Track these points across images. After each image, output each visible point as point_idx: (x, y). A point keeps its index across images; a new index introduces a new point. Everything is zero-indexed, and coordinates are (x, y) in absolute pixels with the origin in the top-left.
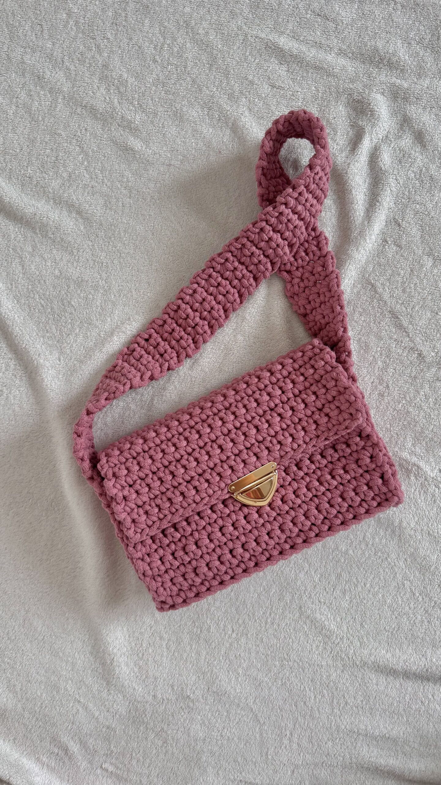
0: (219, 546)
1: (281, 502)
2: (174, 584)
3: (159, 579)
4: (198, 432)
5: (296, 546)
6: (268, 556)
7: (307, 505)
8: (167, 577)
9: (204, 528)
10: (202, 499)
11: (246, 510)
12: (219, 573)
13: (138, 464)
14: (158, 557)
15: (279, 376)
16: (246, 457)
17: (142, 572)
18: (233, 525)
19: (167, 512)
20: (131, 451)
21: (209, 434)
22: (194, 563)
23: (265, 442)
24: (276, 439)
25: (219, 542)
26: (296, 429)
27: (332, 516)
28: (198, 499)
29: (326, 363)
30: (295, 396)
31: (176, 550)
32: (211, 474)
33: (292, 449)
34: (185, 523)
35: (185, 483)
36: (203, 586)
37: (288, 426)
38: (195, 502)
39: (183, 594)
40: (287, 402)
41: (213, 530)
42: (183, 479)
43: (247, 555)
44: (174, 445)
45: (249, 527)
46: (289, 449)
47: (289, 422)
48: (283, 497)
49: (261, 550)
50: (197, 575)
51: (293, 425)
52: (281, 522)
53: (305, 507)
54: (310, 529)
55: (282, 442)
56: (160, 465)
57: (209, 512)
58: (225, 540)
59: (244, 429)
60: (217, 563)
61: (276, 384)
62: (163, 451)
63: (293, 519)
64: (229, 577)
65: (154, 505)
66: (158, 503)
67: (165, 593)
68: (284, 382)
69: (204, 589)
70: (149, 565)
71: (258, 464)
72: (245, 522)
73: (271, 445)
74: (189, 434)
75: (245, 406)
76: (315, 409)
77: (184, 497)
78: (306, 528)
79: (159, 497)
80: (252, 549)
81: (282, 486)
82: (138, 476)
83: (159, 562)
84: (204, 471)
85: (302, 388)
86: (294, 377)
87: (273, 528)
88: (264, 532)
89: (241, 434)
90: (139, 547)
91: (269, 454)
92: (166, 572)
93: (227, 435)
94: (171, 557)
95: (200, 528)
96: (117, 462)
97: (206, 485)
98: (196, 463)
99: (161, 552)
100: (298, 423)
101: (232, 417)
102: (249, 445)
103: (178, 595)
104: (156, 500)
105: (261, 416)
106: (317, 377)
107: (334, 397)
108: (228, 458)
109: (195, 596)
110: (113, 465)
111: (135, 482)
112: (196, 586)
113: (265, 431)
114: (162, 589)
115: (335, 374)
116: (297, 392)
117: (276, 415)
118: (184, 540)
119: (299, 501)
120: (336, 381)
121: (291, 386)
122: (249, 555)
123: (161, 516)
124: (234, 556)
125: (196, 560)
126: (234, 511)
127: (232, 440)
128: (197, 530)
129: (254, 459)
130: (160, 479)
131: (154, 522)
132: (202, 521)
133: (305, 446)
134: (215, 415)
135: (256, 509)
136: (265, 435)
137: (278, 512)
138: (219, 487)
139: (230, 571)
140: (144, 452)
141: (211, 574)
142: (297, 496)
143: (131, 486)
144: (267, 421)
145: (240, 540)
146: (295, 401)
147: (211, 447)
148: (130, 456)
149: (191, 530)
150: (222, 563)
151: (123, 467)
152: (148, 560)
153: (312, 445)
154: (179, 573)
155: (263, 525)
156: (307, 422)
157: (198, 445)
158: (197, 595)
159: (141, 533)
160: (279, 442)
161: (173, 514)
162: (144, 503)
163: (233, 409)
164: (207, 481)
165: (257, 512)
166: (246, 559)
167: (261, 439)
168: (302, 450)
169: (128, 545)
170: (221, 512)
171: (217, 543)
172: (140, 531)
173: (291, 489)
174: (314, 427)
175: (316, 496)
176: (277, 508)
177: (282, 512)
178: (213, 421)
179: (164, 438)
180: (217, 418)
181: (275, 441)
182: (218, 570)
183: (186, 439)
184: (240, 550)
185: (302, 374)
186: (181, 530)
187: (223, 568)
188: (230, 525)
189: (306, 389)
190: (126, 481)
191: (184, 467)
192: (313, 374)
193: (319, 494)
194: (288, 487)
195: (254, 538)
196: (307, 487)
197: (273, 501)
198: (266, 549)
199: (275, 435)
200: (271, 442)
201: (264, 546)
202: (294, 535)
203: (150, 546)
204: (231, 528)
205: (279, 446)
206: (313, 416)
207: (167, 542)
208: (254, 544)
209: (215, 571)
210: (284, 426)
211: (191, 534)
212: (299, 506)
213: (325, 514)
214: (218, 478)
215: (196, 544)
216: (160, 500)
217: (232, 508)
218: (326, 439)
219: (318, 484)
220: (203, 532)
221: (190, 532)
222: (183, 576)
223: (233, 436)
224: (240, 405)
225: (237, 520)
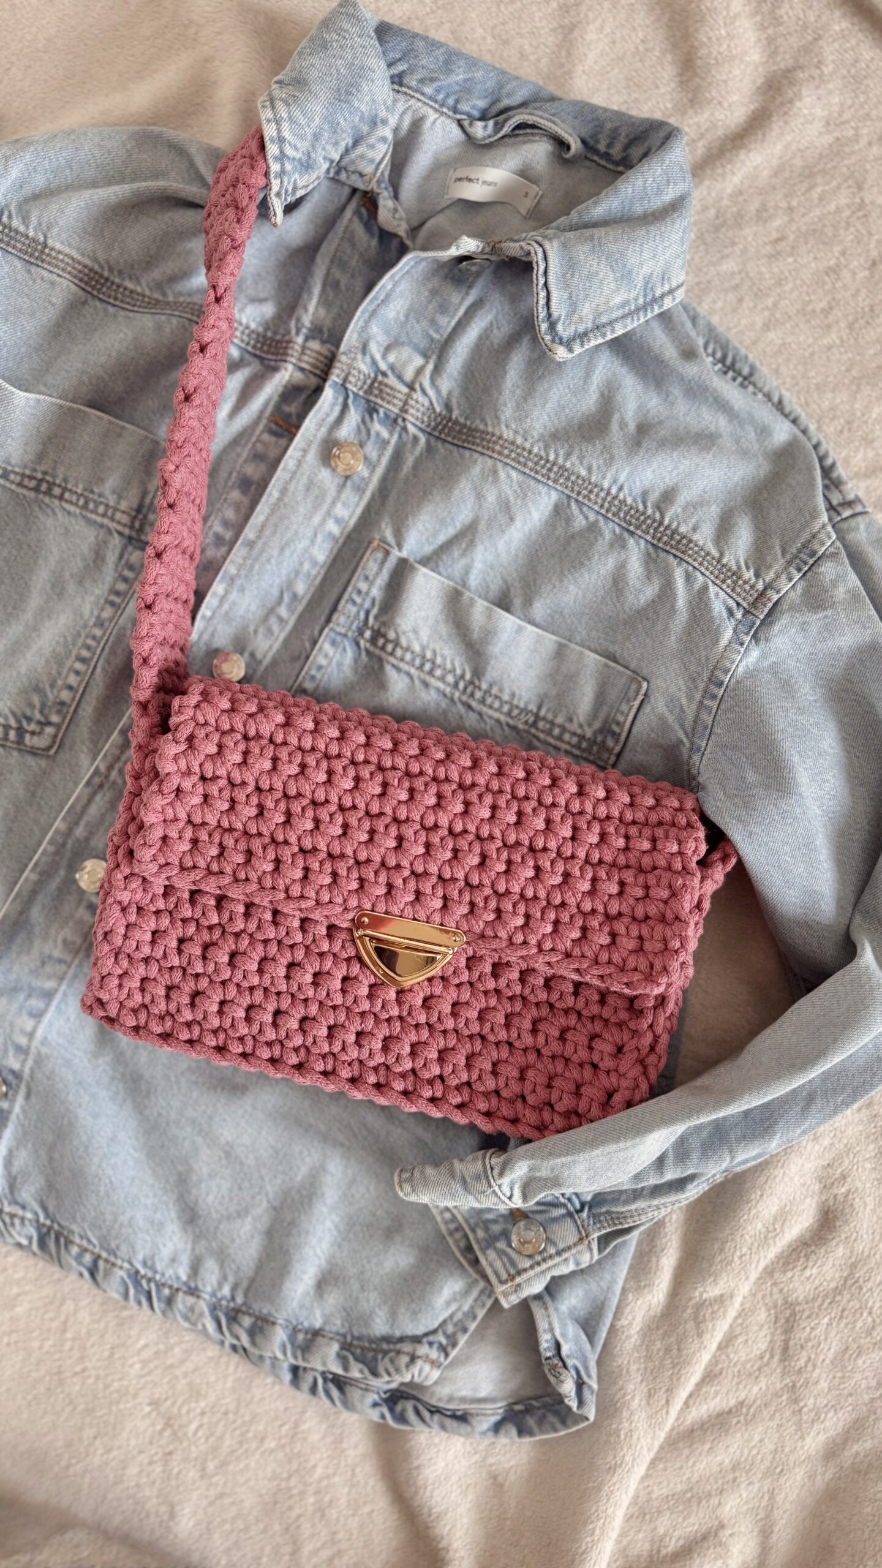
0: (265, 989)
1: (420, 1002)
2: (143, 990)
3: (125, 963)
4: (385, 785)
5: (385, 1089)
6: (329, 1067)
7: (459, 1040)
8: (141, 971)
9: (266, 942)
10: (302, 897)
11: (356, 969)
12: (230, 1032)
13: (246, 753)
14: (153, 925)
15: (589, 808)
16: (429, 891)
17: (107, 929)
18: (315, 975)
19: (228, 869)
20: (251, 722)
21: (400, 802)
22: (204, 983)
23: (477, 892)
24: (498, 902)
25: (272, 983)
26: (543, 913)
27: (482, 1089)
28: (296, 891)
29: (680, 853)
30: (587, 861)
31: (191, 939)
32: (349, 869)
33: (510, 938)
34: (241, 909)
35: (296, 849)
36: (186, 1030)
37: (536, 898)
38: (287, 890)
39: (143, 1017)
40: (567, 858)
41: (278, 956)
42: (299, 839)
43: (298, 1041)
44: (330, 773)
45: (338, 999)
46: (503, 934)
47: (542, 894)
48: (432, 996)
49: (326, 1049)
50: (193, 1005)
51: (544, 903)
52: (395, 1034)
53: (452, 1041)
54: (431, 1082)
55: (503, 915)
56: (278, 785)
57: (296, 924)
58: (283, 987)
59: (463, 844)
60: (241, 1013)
61: (573, 815)
62: (303, 766)
63: (419, 1043)
64: (240, 1050)
65: (217, 840)
66: (225, 843)
67: (116, 992)
68: (589, 823)
69: (185, 1035)
70: (127, 927)
71: (437, 918)
72: (339, 986)
73: (482, 904)
74: (368, 776)
75: (494, 808)
76: (601, 909)
77: (277, 869)
78: (427, 1075)
79: (236, 834)
80: (315, 1037)
81: (442, 978)
82: (229, 774)
83: (148, 937)
84: (342, 856)
85: (608, 858)
86: (612, 830)
87: (376, 1032)
88: (356, 1026)
89: (451, 846)
90: (135, 884)
91: (466, 916)
92: (146, 960)
93: (428, 830)
94: (174, 944)
95: (259, 936)
96: (212, 721)
97: (328, 880)
98: (340, 832)
99: (165, 922)
100: (556, 907)
101: (459, 808)
102: (447, 875)
103: (135, 1011)
104: (226, 835)
105: (505, 845)
106: (646, 861)
107: (647, 917)
108: (398, 867)
109: (159, 1035)
110: (201, 720)
111: (215, 778)
112: (174, 1021)
113: (493, 875)
114: (116, 982)
115: (680, 882)
116: (595, 856)
117: (531, 863)
118: (217, 934)
119: (450, 1024)
120: (674, 894)
121: (594, 839)
122: (300, 1042)
123: (215, 867)
124: (275, 1024)
125: (211, 981)
126: (334, 955)
127: (428, 846)
128: (251, 935)
129: (438, 904)
130: (261, 808)
131: (195, 867)
132: (273, 928)
133: (534, 950)
134: (435, 779)
135: (372, 980)
136: (487, 882)
137: (405, 1014)
138: (345, 901)
139: (250, 1043)
140: (271, 741)
141: (215, 1022)
142: (454, 1014)
143: (203, 778)
144: (509, 862)
145: (306, 1007)
146: (581, 869)
147: (387, 827)
148: (242, 729)
149: (242, 926)
150: (248, 1019)
151: (216, 738)
152: (133, 918)
153: (547, 959)
154: (165, 979)
155: (363, 1014)
156: (572, 917)
157: (367, 805)
158: (166, 1037)
159: (161, 867)
160: (498, 912)
161: (237, 880)
162: (204, 824)
163: (473, 796)
164: (335, 875)
165: (371, 986)
166: (291, 1045)
167: (475, 881)
168: (524, 953)
169: (118, 866)
170: (314, 940)
171: (267, 982)
172: (162, 861)
173: (455, 995)
174: (576, 934)
175: (483, 1038)
176: (407, 1006)
177: (409, 1019)
178: (422, 788)
179: (322, 746)
180: (433, 789)
181: (493, 904)
182: (233, 1025)
183: (357, 779)
184: (294, 1024)
185: (627, 837)
186: (226, 916)
187: (243, 1030)
188: (312, 971)
189: (614, 865)
190: (201, 765)
191: (317, 821)
192: (644, 852)
193: (492, 1038)
194: (452, 989)
195: (332, 1023)
196: (480, 1012)
197: (410, 990)
198: (334, 1055)
199: (503, 895)
200: (486, 899)
201: (337, 1048)
202: (399, 1069)
203: (154, 895)
204: (309, 978)
205: (492, 917)
206: (590, 917)
207: (189, 914)
208: (324, 1032)
209: (228, 1023)
210: (530, 893)
211: (237, 935)
212: (445, 1032)
213: (475, 1077)
214: (354, 885)
215: (233, 955)
216: (232, 841)
217: (337, 946)
218: (577, 970)
219: (503, 1021)
220: (260, 948)
221: (237, 930)
222: (169, 988)
223: (436, 839)
224: (488, 800)
225: (328, 973)
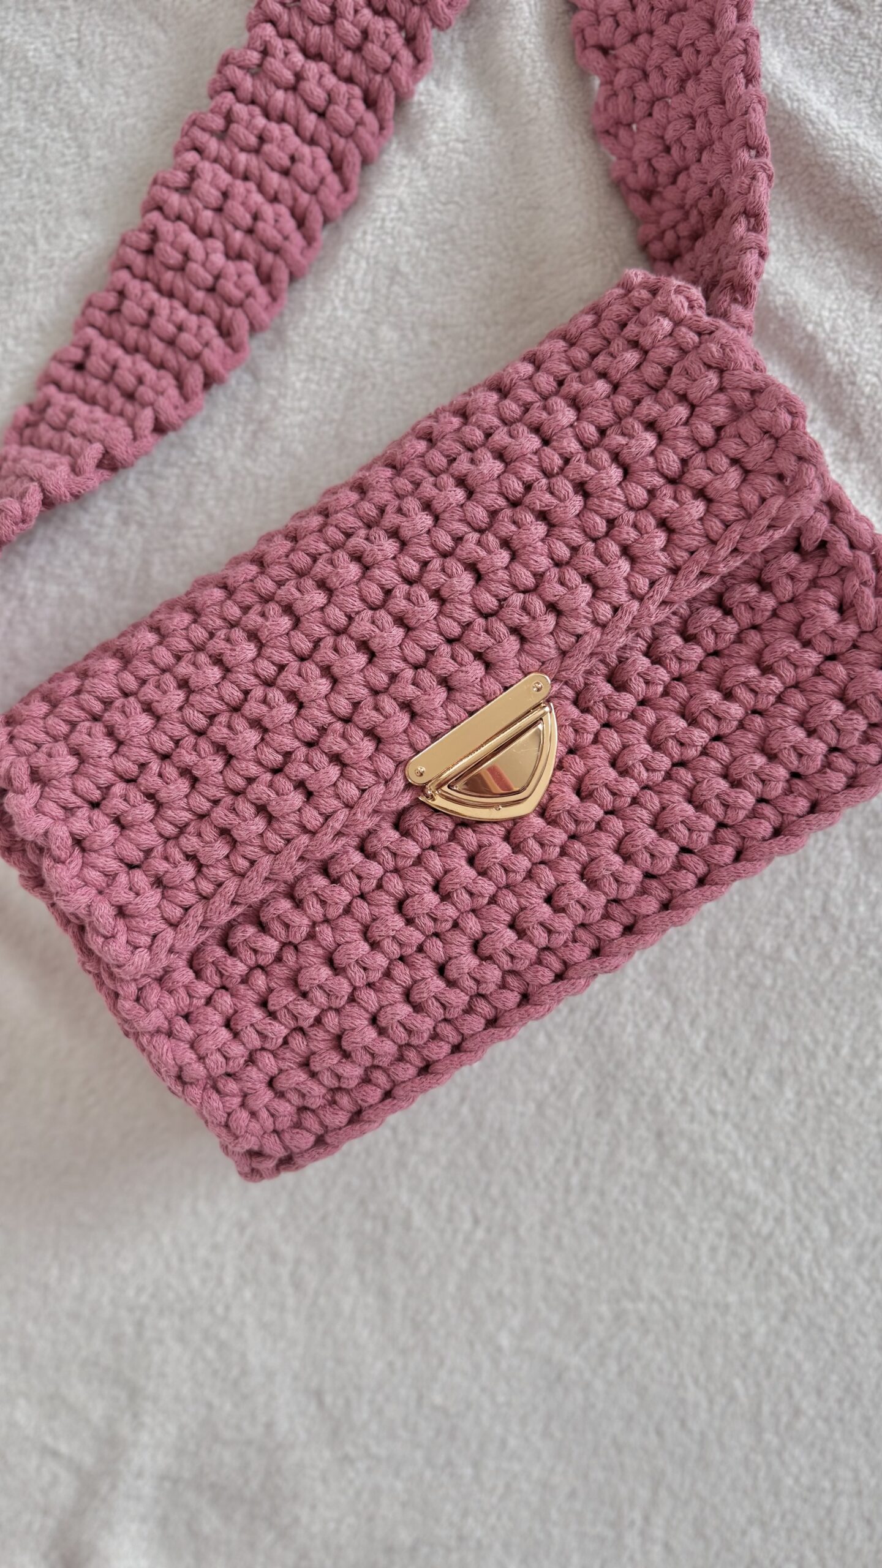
0: (402, 958)
1: (575, 799)
2: (281, 1095)
3: (232, 1086)
4: (288, 609)
5: (640, 925)
6: (557, 966)
7: (659, 793)
8: (255, 1077)
9: (348, 910)
10: (327, 817)
11: (470, 838)
12: (415, 1041)
13: (110, 733)
14: (218, 1018)
15: (529, 395)
16: (452, 667)
17: (174, 1071)
18: (436, 888)
19: (221, 873)
20: (85, 696)
21: (322, 609)
22: (332, 1021)
23: (506, 613)
24: (540, 597)
25: (401, 945)
26: (600, 557)
27: (742, 814)
28: (312, 818)
29: (678, 323)
30: (587, 448)
31: (271, 990)
32: (344, 736)
33: (596, 622)
34: (285, 905)
35: (268, 776)
36: (369, 1088)
37: (575, 550)
38: (304, 829)
39: (310, 1121)
40: (562, 469)
41: (376, 911)
42: (259, 763)
43: (493, 974)
44: (218, 660)
45: (487, 887)
46: (583, 625)
47: (577, 537)
48: (580, 780)
49: (532, 951)
50: (346, 1055)
51: (590, 545)
52: (585, 858)
53: (653, 801)
54: (679, 866)
55: (562, 606)
56: (179, 730)
57: (357, 857)
58: (417, 937)
59: (434, 577)
60: (404, 1010)
61: (520, 420)
62: (184, 684)
63: (620, 842)
64: (446, 1048)
65: (178, 856)
66: (189, 849)
67: (255, 1126)
68: (545, 408)
69: (373, 1095)
70: (192, 1047)
71: (492, 685)
72: (472, 873)
73: (526, 619)
74: (260, 620)
75: (427, 506)
76: (658, 481)
77: (270, 819)
78: (667, 864)
79: (191, 829)
80: (505, 951)
81: (571, 751)
82: (114, 771)
83: (224, 1034)
84: (323, 730)
85: (606, 416)
86: (576, 386)
87: (563, 877)
88: (536, 895)
89: (425, 595)
90: (153, 995)
91: (521, 650)
92: (251, 1060)
93: (383, 605)
94: (258, 1014)
95: (334, 912)
96: (42, 737)
97: (334, 771)
98: (292, 708)
99: (225, 1001)
100: (607, 534)
101: (390, 547)
102: (455, 630)
103: (298, 1125)
104: (183, 840)
105: (481, 531)
106: (652, 371)
107: (718, 429)
108: (393, 677)
109: (351, 1122)
110: (29, 747)
111: (106, 790)
112: (348, 1091)
113: (502, 575)
114: (244, 1115)
116: (590, 431)
117: (529, 518)
118: (290, 956)
119: (631, 787)
120: (721, 371)
121: (567, 415)
122: (498, 973)
123: (206, 887)
124: (451, 984)
125: (338, 1011)
126: (433, 847)
127: (400, 621)
128: (326, 921)
129: (477, 670)
130: (185, 772)
131: (186, 909)
132: (337, 888)
133: (636, 605)
134: (334, 548)
135: (502, 831)
136: (503, 590)
137: (572, 827)
138: (376, 773)
139: (447, 1030)
140: (126, 695)
141: (388, 1047)
142: (625, 772)
143: (95, 805)
144: (506, 543)
145: (463, 931)
146: (588, 462)
147: (336, 649)
148: (83, 715)
149: (306, 921)
150: (418, 1008)
151: (61, 748)
152: (187, 1031)
153: (658, 599)
154: (290, 1060)
155: (530, 875)
156: (635, 526)
157: (291, 650)
158: (357, 1117)
159: (150, 948)
160: (552, 607)
161: (242, 876)
162: (148, 852)
163: (391, 519)
164: (336, 758)
165: (507, 838)
166: (492, 987)
167: (491, 603)
168: (628, 619)
169: (117, 995)
170: (395, 855)
171: (394, 950)
172: (145, 940)
173: (602, 753)
174: (660, 539)
175: (682, 764)
176: (565, 817)
177: (583, 828)
178: (329, 568)
179: (183, 645)
180: (342, 556)
181: (537, 605)
182: (410, 1032)
183: (253, 636)
184: (470, 961)
185: (603, 375)
186: (277, 928)
187: (424, 1024)
188: (427, 888)
189: (619, 418)
190: (75, 792)
191: (256, 724)
192: (638, 367)
193: (692, 753)
194: (592, 750)
195: (508, 918)
196: (649, 741)
197: (551, 798)
198: (547, 948)
199: (537, 586)
200: (524, 608)
201: (541, 938)
202: (631, 890)
203: (187, 987)
204: (432, 899)
205: (551, 619)
206: (656, 503)
207: (241, 968)
208: (510, 935)
209: (401, 1035)
210: (563, 552)
211: (311, 936)
212: (635, 801)
213: (719, 811)
214: (368, 746)
215: (330, 962)
216: (194, 839)
217: (427, 838)
218: (703, 574)
219: (683, 723)
220: (348, 923)
221: (304, 931)
222: (305, 1064)
223: (399, 603)
224: (412, 504)
225: (446, 872)
